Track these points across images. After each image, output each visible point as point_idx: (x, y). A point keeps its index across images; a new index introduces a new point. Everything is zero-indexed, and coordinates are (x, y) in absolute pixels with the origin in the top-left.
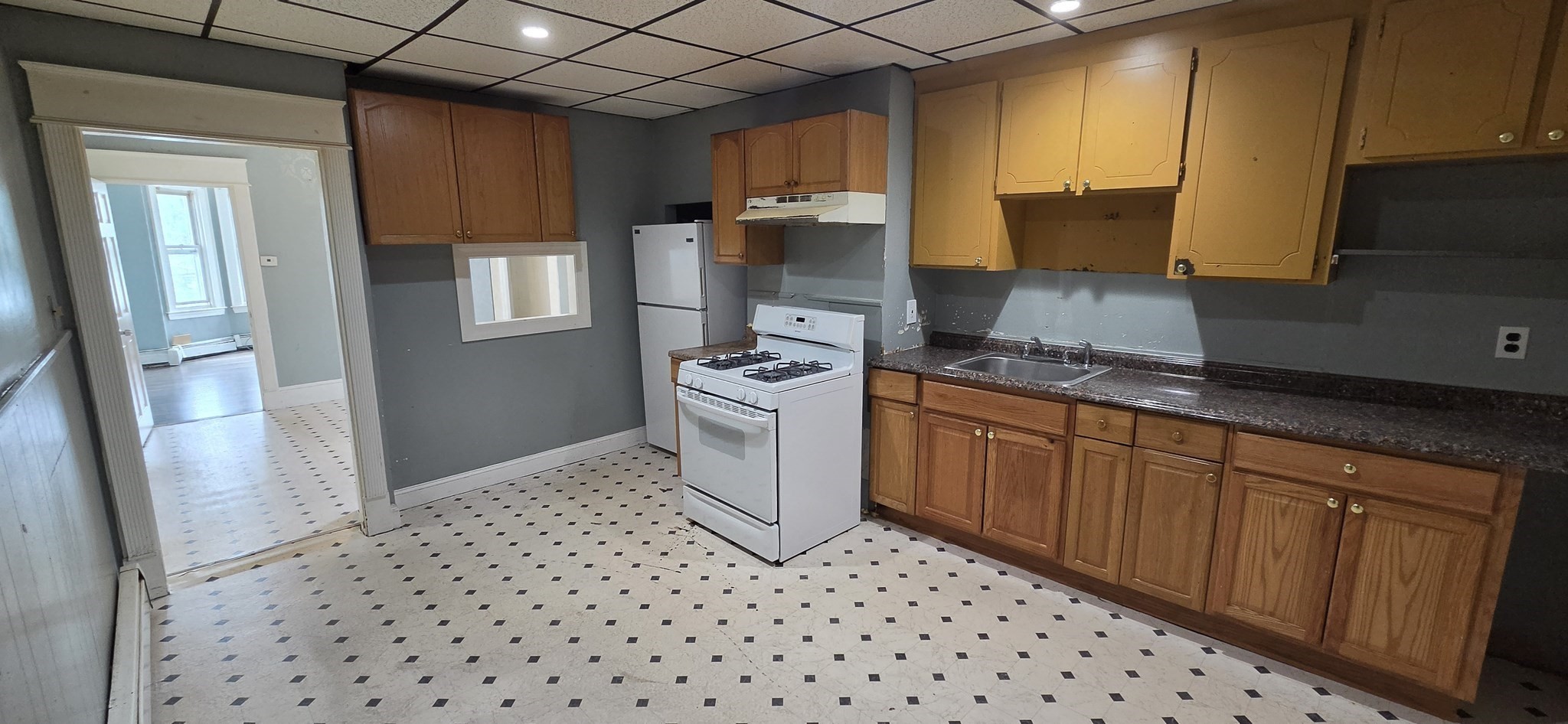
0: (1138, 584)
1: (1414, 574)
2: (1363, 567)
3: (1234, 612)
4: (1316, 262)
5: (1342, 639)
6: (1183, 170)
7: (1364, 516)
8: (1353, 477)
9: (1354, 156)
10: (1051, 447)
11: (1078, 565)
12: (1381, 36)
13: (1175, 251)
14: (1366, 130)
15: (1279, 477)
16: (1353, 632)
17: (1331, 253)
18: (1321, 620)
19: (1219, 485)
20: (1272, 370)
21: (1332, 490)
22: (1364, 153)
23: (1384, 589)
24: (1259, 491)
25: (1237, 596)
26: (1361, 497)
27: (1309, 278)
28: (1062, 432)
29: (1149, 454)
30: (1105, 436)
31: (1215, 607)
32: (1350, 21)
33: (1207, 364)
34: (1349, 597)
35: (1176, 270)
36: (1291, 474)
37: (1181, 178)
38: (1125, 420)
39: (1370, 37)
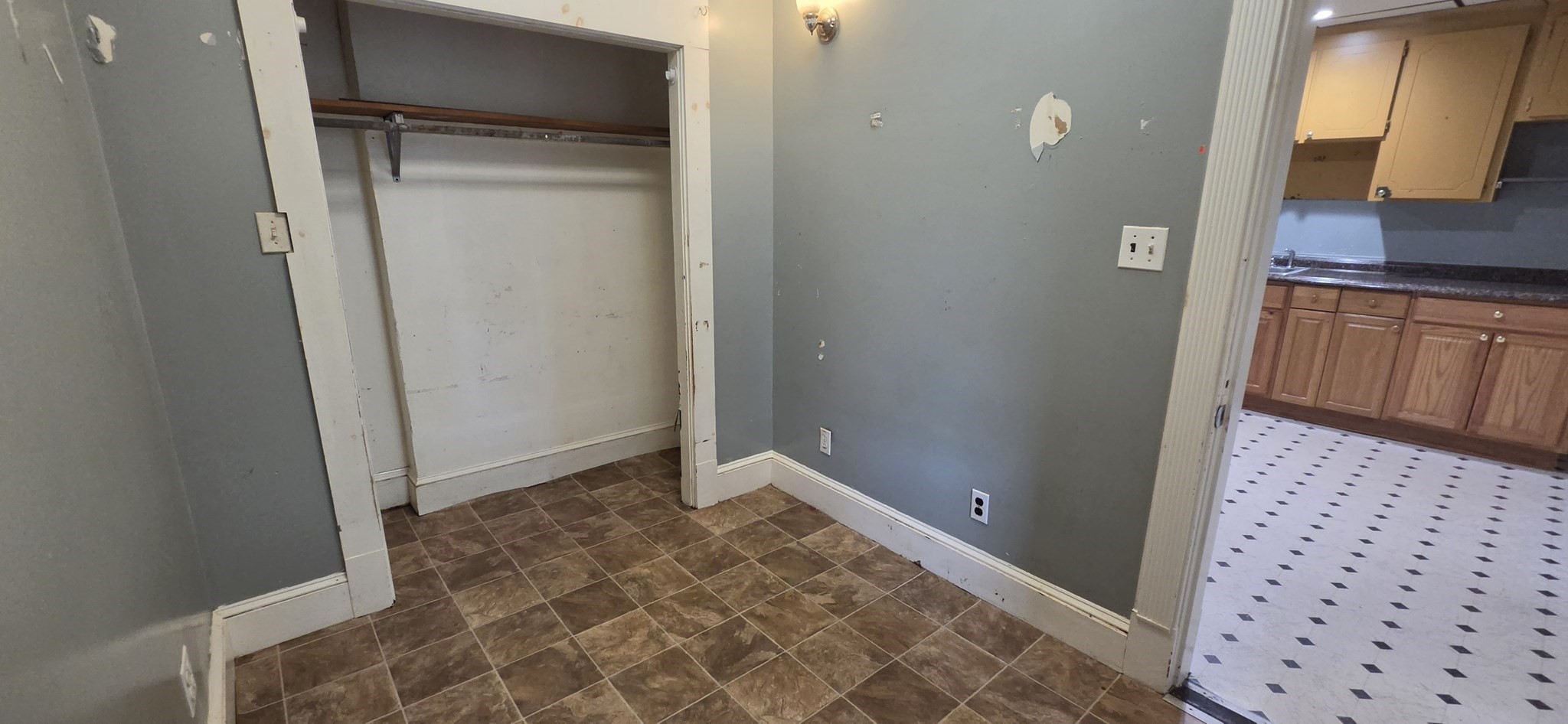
0: (1331, 404)
1: (1535, 378)
2: (1501, 379)
3: (1403, 415)
4: (1485, 187)
5: (1482, 423)
6: (1388, 125)
7: (1505, 345)
8: (1499, 320)
9: (1522, 115)
10: (1270, 317)
11: (1284, 397)
12: (1550, 37)
13: (1376, 182)
14: (1532, 98)
15: (1446, 325)
16: (1490, 419)
17: (1496, 180)
18: (1467, 414)
19: (1400, 333)
20: (1438, 266)
21: (1483, 330)
22: (1529, 114)
23: (1514, 390)
24: (1430, 335)
25: (1407, 405)
26: (1504, 332)
27: (1478, 197)
28: (1280, 306)
29: (1348, 317)
30: (1314, 306)
31: (1391, 412)
32: (1526, 27)
33: (1387, 263)
34: (1488, 399)
35: (1377, 194)
36: (1454, 322)
37: (1387, 131)
38: (1333, 295)
39: (1543, 37)
